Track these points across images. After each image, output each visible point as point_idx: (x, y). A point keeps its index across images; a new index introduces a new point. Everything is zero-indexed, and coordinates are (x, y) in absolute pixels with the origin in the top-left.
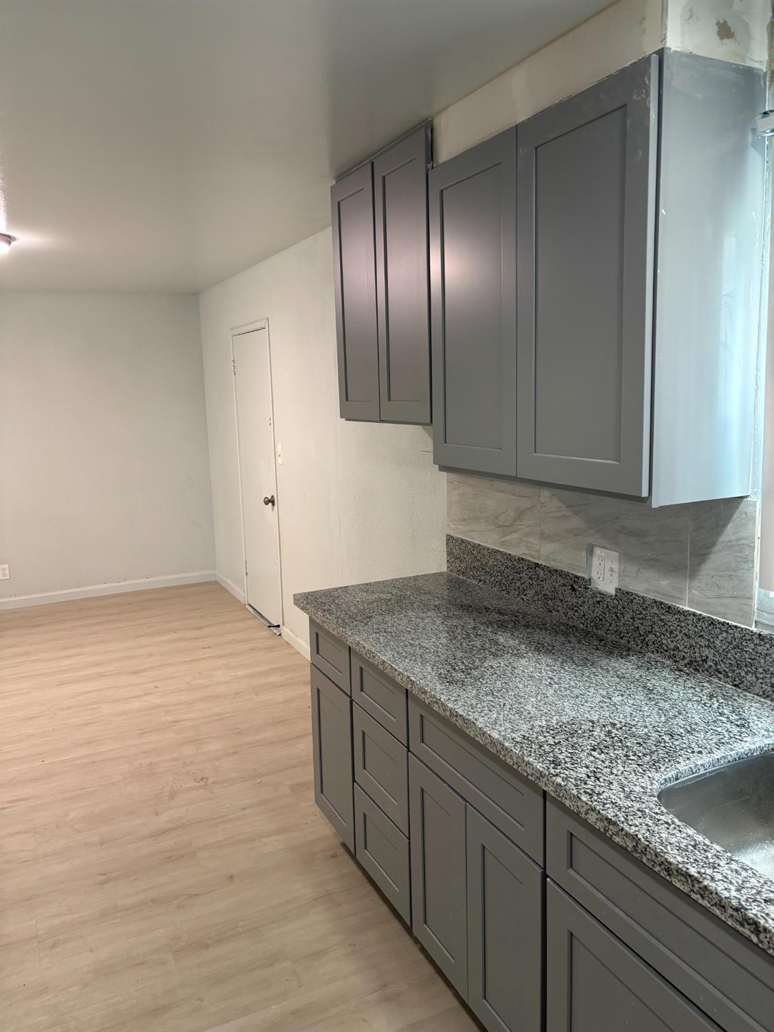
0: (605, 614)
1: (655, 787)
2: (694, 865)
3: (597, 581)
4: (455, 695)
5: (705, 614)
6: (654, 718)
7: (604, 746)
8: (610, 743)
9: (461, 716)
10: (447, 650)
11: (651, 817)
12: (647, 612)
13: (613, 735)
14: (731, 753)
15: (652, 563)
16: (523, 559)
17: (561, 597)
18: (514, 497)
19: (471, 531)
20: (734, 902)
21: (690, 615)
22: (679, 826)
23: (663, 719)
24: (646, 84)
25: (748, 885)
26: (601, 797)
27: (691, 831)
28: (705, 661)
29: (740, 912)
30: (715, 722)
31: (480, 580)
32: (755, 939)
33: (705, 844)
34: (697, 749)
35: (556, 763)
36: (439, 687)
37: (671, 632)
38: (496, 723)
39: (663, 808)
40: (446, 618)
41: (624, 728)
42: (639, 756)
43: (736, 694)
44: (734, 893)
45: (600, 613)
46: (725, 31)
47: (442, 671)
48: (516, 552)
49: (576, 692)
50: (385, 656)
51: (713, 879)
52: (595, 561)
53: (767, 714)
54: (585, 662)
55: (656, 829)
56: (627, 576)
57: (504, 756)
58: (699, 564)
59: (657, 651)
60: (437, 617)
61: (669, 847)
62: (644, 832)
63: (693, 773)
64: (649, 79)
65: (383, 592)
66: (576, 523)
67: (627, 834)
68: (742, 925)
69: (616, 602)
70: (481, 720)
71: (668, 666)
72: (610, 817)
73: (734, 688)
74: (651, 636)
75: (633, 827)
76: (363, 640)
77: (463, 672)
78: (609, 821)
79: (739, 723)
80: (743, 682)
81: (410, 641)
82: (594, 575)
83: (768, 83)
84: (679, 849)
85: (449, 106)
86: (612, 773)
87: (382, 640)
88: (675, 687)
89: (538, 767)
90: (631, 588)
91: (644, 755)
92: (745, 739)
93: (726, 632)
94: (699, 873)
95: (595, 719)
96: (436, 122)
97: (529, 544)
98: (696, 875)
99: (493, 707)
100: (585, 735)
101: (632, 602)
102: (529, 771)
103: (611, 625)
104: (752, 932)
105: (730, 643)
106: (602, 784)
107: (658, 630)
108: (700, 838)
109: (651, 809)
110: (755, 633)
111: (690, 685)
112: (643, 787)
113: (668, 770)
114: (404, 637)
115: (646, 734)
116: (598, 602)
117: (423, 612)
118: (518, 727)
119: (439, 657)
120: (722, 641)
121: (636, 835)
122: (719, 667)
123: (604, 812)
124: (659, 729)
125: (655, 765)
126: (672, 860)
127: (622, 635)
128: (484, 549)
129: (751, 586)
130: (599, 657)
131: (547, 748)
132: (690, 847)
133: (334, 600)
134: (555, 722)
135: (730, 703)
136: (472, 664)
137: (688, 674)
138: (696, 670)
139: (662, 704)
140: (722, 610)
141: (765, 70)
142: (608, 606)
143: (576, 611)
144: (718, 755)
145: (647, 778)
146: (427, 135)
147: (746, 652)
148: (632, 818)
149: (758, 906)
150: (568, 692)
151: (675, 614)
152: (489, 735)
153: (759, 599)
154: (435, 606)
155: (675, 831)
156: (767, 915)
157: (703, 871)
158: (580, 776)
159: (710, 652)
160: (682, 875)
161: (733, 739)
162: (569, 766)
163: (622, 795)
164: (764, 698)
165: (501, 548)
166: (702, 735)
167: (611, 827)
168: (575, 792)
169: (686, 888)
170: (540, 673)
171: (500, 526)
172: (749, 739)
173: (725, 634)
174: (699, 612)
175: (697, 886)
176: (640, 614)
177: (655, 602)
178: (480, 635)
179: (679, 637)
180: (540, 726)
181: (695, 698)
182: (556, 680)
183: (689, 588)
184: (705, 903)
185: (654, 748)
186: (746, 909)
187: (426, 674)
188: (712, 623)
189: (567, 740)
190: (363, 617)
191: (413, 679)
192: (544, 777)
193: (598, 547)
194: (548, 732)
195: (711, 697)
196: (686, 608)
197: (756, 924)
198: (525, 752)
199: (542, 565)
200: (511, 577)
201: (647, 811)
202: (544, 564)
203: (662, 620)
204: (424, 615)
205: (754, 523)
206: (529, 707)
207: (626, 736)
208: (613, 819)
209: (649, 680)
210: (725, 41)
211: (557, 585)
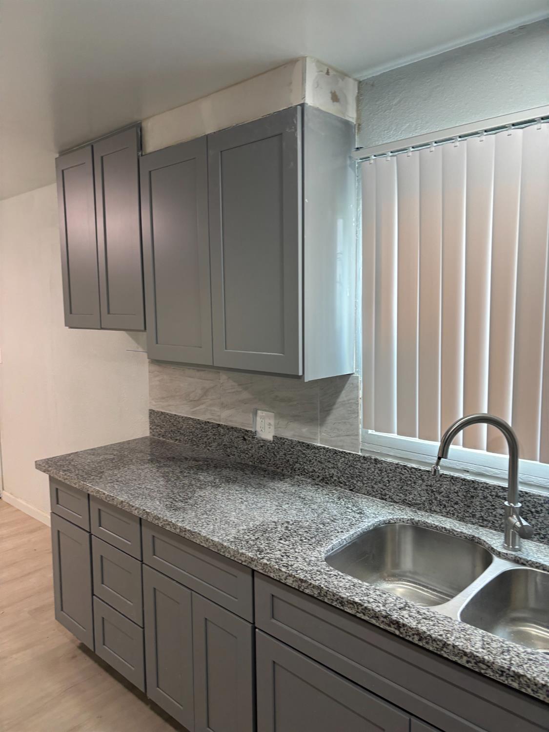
0: (266, 453)
1: (323, 556)
2: (357, 596)
3: (261, 432)
4: (181, 517)
5: (330, 448)
6: (311, 516)
7: (287, 536)
8: (289, 534)
9: (189, 530)
10: (166, 489)
11: (325, 573)
12: (294, 449)
13: (290, 529)
14: (359, 529)
15: (296, 418)
16: (208, 422)
17: (236, 445)
18: (201, 380)
19: (169, 406)
20: (384, 613)
21: (321, 449)
22: (342, 576)
23: (316, 515)
24: (294, 123)
25: (388, 602)
26: (293, 567)
27: (350, 578)
28: (332, 477)
29: (387, 619)
30: (345, 513)
31: (177, 440)
32: (397, 633)
33: (360, 584)
34: (340, 530)
35: (260, 551)
36: (168, 514)
37: (310, 461)
38: (214, 532)
39: (331, 568)
40: (159, 467)
41: (295, 524)
42: (309, 539)
43: (352, 495)
44: (382, 608)
45: (263, 453)
46: (335, 98)
47: (167, 503)
48: (202, 418)
49: (259, 505)
50: (122, 497)
51: (369, 602)
52: (258, 419)
53: (372, 505)
54: (260, 486)
55: (330, 580)
56: (279, 428)
57: (224, 552)
58: (326, 417)
59: (301, 474)
60: (153, 467)
61: (340, 589)
62: (323, 583)
63: (341, 545)
64: (297, 121)
65: (107, 454)
66: (245, 395)
67: (314, 587)
68: (389, 626)
69: (273, 445)
70: (203, 531)
71: (310, 483)
72: (302, 578)
73: (350, 491)
74: (297, 465)
75: (317, 581)
76: (101, 488)
77: (182, 502)
78: (302, 581)
79: (358, 512)
80: (355, 487)
81: (138, 486)
82: (258, 429)
83: (356, 131)
84: (346, 589)
85: (154, 115)
86: (296, 552)
87: (116, 487)
88: (317, 495)
89: (250, 555)
90: (283, 435)
91: (312, 538)
92: (364, 520)
93: (344, 457)
94: (360, 600)
95: (276, 520)
96: (144, 125)
97: (213, 412)
98: (359, 602)
99: (210, 521)
100: (273, 531)
101: (284, 444)
102: (243, 559)
103: (270, 460)
104: (396, 629)
105: (347, 464)
106: (292, 559)
107: (301, 460)
108: (355, 580)
109: (324, 569)
110: (361, 456)
111: (325, 493)
112: (316, 557)
113: (327, 545)
114: (132, 483)
115: (309, 525)
116: (262, 446)
117: (142, 465)
118: (229, 532)
119: (162, 494)
120: (342, 463)
121: (320, 586)
122: (341, 480)
123: (298, 576)
124: (315, 522)
125: (319, 543)
126: (344, 596)
127: (278, 466)
128: (179, 417)
129: (358, 428)
130: (267, 482)
131: (251, 542)
132: (352, 587)
133: (70, 463)
134: (252, 525)
135: (350, 501)
136: (186, 496)
137: (322, 487)
138: (327, 483)
139: (313, 506)
140: (340, 444)
141: (355, 123)
142: (268, 448)
143: (247, 453)
144: (352, 532)
145: (317, 551)
146: (137, 133)
147: (356, 468)
148: (314, 576)
149: (397, 612)
150: (254, 506)
151: (312, 449)
152: (212, 540)
153: (362, 435)
154: (149, 460)
155: (341, 579)
156: (403, 616)
157: (362, 598)
158: (277, 556)
159: (335, 471)
160: (351, 603)
161: (358, 522)
162: (268, 551)
163: (305, 564)
164: (368, 495)
165: (193, 416)
166: (340, 522)
167: (303, 584)
168: (277, 567)
169: (353, 611)
170: (233, 496)
171: (191, 401)
172: (366, 520)
173: (343, 459)
174: (327, 447)
175: (360, 608)
176: (289, 451)
177: (299, 442)
178: (186, 476)
179: (315, 464)
180: (243, 529)
181: (331, 500)
182: (245, 499)
183: (320, 432)
184: (366, 618)
185: (316, 533)
186: (391, 615)
187: (156, 506)
188: (335, 453)
189: (262, 535)
190: (97, 472)
191: (148, 511)
192: (254, 561)
193: (260, 410)
194: (249, 533)
195: (339, 498)
196: (319, 445)
197: (398, 623)
198: (239, 547)
199: (222, 425)
200: (200, 436)
201: (322, 570)
202: (223, 424)
203: (303, 454)
204: (143, 467)
205: (358, 390)
206: (232, 519)
207: (297, 528)
208: (304, 579)
209: (301, 492)
210: (335, 103)
211: (233, 438)
